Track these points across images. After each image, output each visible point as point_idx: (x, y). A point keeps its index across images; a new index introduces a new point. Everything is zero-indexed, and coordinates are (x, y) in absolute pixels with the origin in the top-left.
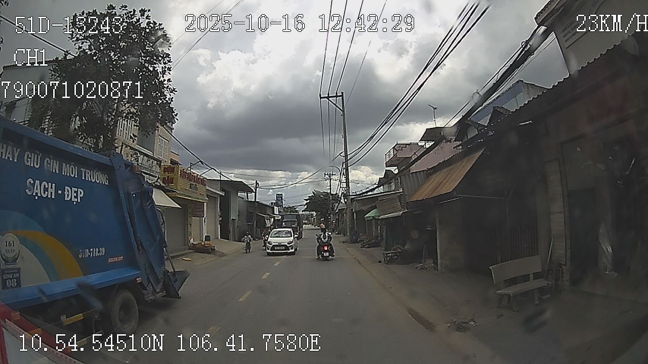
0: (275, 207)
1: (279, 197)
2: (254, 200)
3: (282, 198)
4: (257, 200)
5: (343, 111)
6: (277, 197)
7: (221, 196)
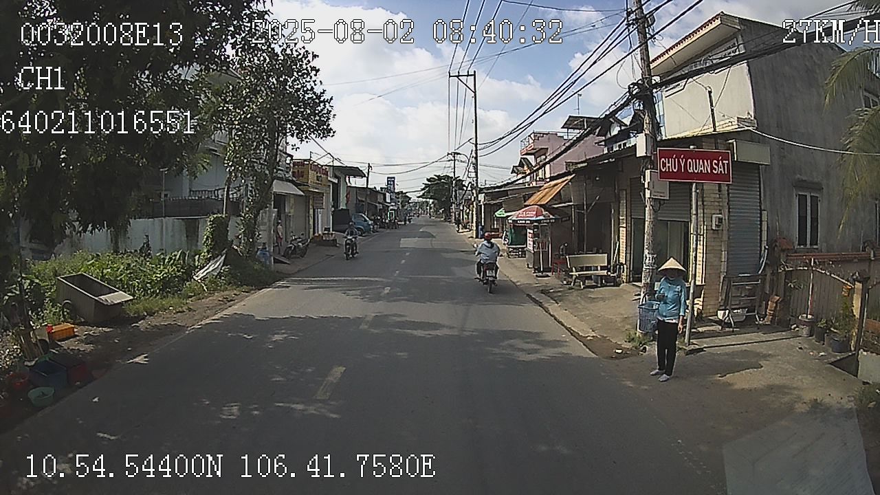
0: (387, 194)
1: (391, 181)
2: (365, 186)
3: (394, 181)
4: (369, 187)
5: (475, 92)
6: (388, 181)
7: (333, 183)
